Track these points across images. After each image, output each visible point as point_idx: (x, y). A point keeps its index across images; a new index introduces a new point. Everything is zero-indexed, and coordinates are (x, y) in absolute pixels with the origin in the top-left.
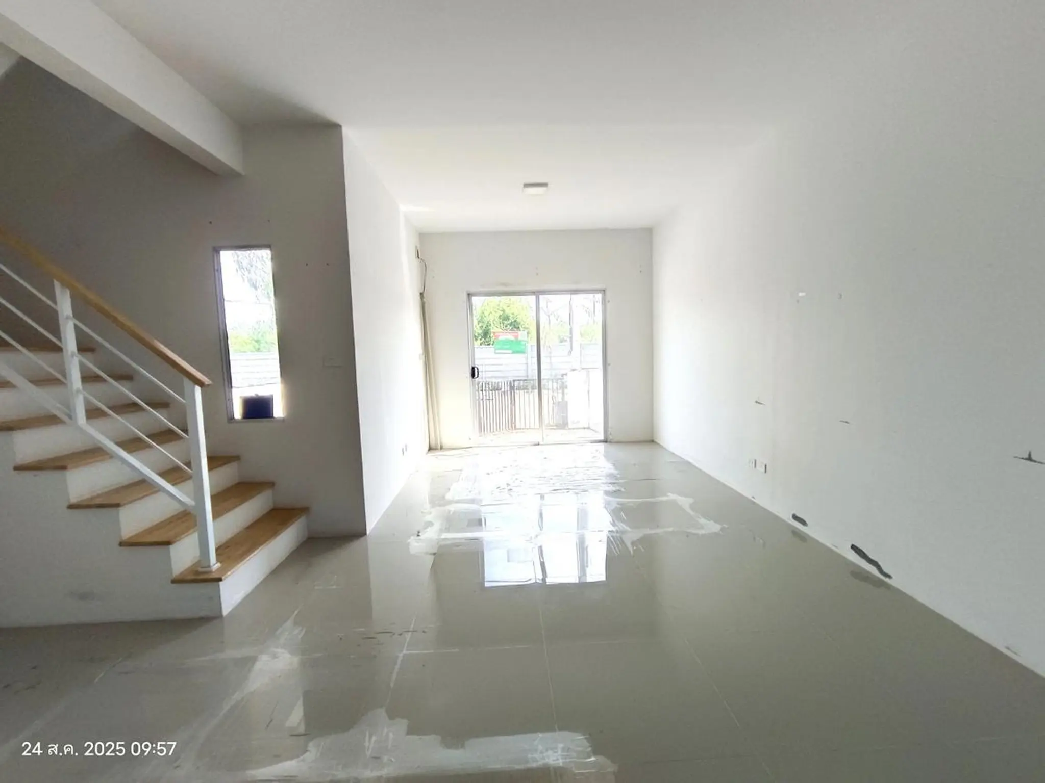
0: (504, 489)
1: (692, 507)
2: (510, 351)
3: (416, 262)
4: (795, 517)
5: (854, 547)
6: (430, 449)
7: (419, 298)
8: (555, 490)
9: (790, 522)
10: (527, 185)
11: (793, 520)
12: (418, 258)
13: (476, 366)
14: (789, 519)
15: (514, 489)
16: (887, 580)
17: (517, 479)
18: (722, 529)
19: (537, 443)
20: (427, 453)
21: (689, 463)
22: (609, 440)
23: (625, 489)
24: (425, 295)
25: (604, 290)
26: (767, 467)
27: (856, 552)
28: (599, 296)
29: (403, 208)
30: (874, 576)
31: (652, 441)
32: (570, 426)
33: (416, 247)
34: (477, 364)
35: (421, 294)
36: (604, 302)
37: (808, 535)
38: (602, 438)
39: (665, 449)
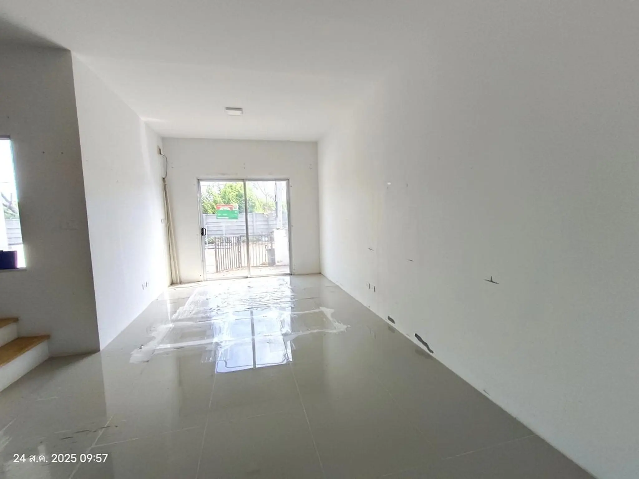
0: (214, 309)
1: (333, 315)
2: (227, 218)
3: (157, 157)
4: (390, 319)
5: (416, 335)
6: (172, 284)
7: (162, 182)
8: (248, 308)
9: (386, 321)
10: (228, 108)
11: (388, 320)
12: (161, 154)
13: (204, 227)
14: (386, 320)
15: (222, 309)
16: (431, 354)
17: (225, 302)
18: (346, 329)
19: (246, 277)
20: (169, 287)
21: (337, 287)
22: (293, 274)
23: (294, 305)
24: (166, 179)
25: (288, 180)
26: (376, 288)
27: (418, 338)
28: (284, 183)
29: (143, 119)
30: (426, 352)
31: (320, 273)
32: (277, 264)
33: (158, 147)
34: (205, 227)
35: (164, 179)
36: (288, 186)
37: (395, 329)
38: (288, 271)
39: (327, 278)
